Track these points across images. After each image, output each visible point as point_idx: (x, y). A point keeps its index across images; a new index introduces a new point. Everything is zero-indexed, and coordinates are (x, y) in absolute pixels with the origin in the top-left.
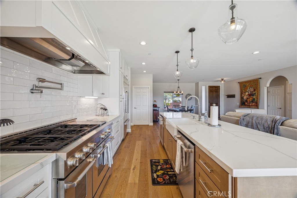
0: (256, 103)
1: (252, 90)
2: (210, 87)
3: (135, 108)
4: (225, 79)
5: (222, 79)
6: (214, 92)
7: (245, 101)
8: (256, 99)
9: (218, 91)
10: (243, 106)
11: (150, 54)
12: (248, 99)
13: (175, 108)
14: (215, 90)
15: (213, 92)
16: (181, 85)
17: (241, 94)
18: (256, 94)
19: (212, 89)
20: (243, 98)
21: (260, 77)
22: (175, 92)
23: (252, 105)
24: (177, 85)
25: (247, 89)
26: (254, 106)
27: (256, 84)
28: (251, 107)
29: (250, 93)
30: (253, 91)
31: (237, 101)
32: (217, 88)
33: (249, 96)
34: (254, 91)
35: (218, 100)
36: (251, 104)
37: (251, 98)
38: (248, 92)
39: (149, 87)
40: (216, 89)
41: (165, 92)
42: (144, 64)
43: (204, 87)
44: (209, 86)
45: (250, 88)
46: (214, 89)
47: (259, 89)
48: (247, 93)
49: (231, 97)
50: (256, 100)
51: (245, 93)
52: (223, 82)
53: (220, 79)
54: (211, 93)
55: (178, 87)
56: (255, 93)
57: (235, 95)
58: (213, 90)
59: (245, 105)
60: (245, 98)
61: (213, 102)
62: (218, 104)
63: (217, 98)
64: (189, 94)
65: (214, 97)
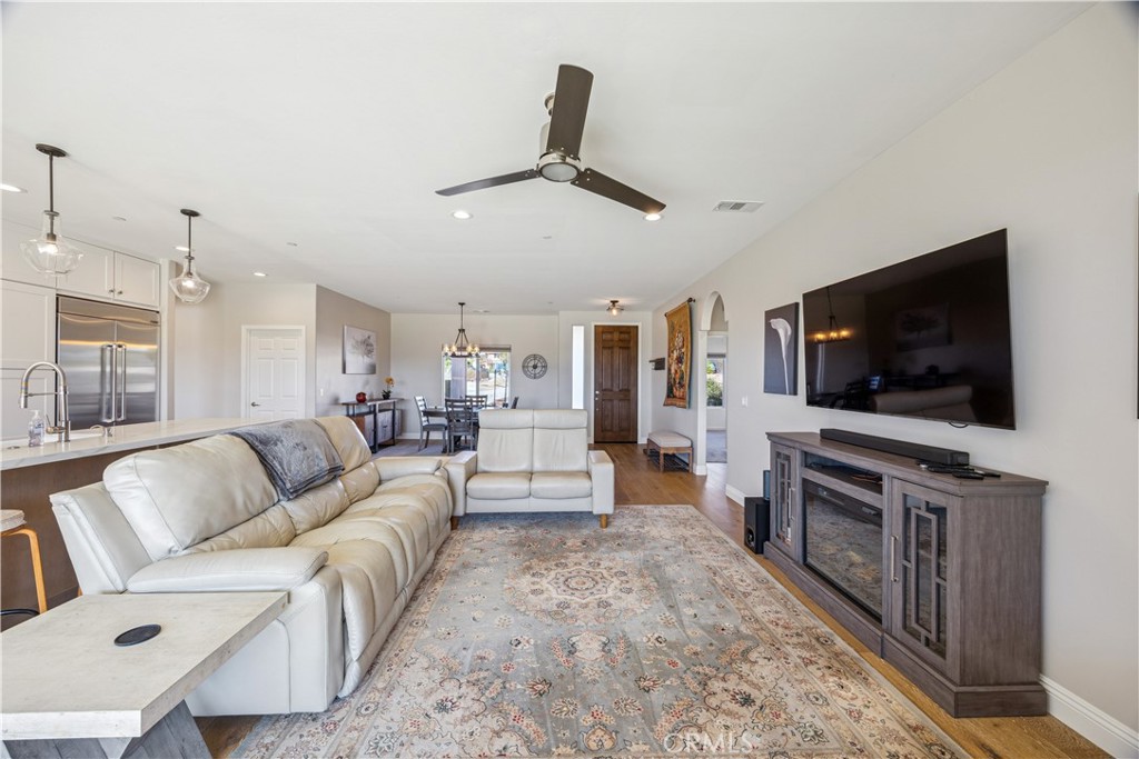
2: (601, 331)
4: (622, 301)
5: (614, 302)
6: (616, 350)
9: (632, 344)
10: (671, 402)
12: (677, 375)
14: (620, 340)
15: (611, 348)
19: (609, 336)
21: (689, 297)
24: (454, 322)
32: (629, 333)
35: (632, 378)
36: (678, 394)
39: (303, 328)
40: (623, 336)
43: (581, 329)
44: (596, 327)
46: (616, 336)
52: (615, 312)
53: (607, 302)
54: (605, 352)
55: (460, 331)
57: (665, 359)
58: (612, 340)
59: (673, 396)
61: (612, 385)
62: (632, 392)
63: (629, 371)
64: (535, 356)
65: (616, 367)
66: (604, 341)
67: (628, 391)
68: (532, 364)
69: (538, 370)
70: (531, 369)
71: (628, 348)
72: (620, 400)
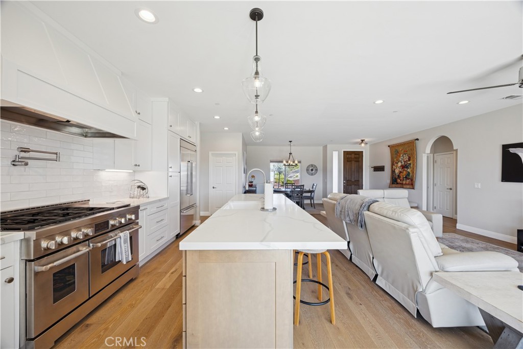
0: (412, 180)
1: (406, 158)
2: (346, 154)
3: (214, 188)
4: (366, 140)
5: (362, 141)
6: (353, 162)
7: (397, 177)
8: (411, 173)
9: (360, 159)
10: (394, 186)
11: (218, 104)
12: (402, 174)
13: (287, 188)
14: (355, 158)
15: (351, 161)
16: (294, 150)
17: (393, 165)
18: (411, 166)
19: (350, 156)
20: (394, 171)
21: (416, 138)
22: (285, 162)
23: (406, 184)
25: (400, 156)
26: (409, 184)
27: (411, 149)
28: (405, 187)
29: (403, 163)
30: (407, 160)
31: (386, 175)
32: (359, 154)
33: (403, 168)
34: (409, 160)
35: (360, 175)
36: (404, 183)
37: (404, 172)
38: (401, 162)
39: (237, 153)
40: (356, 156)
41: (271, 162)
42: (217, 117)
43: (337, 153)
44: (344, 152)
45: (404, 155)
46: (353, 156)
47: (415, 157)
48: (400, 164)
49: (378, 171)
50: (411, 175)
51: (397, 163)
52: (363, 145)
53: (359, 140)
54: (348, 163)
55: (290, 154)
56: (410, 164)
57: (384, 166)
58: (351, 158)
59: (397, 183)
60: (397, 171)
61: (351, 178)
62: (360, 181)
63: (359, 172)
64: (312, 165)
65: (353, 170)
66: (347, 158)
67: (358, 181)
68: (311, 169)
69: (313, 171)
70: (310, 171)
71: (358, 161)
72: (355, 185)
